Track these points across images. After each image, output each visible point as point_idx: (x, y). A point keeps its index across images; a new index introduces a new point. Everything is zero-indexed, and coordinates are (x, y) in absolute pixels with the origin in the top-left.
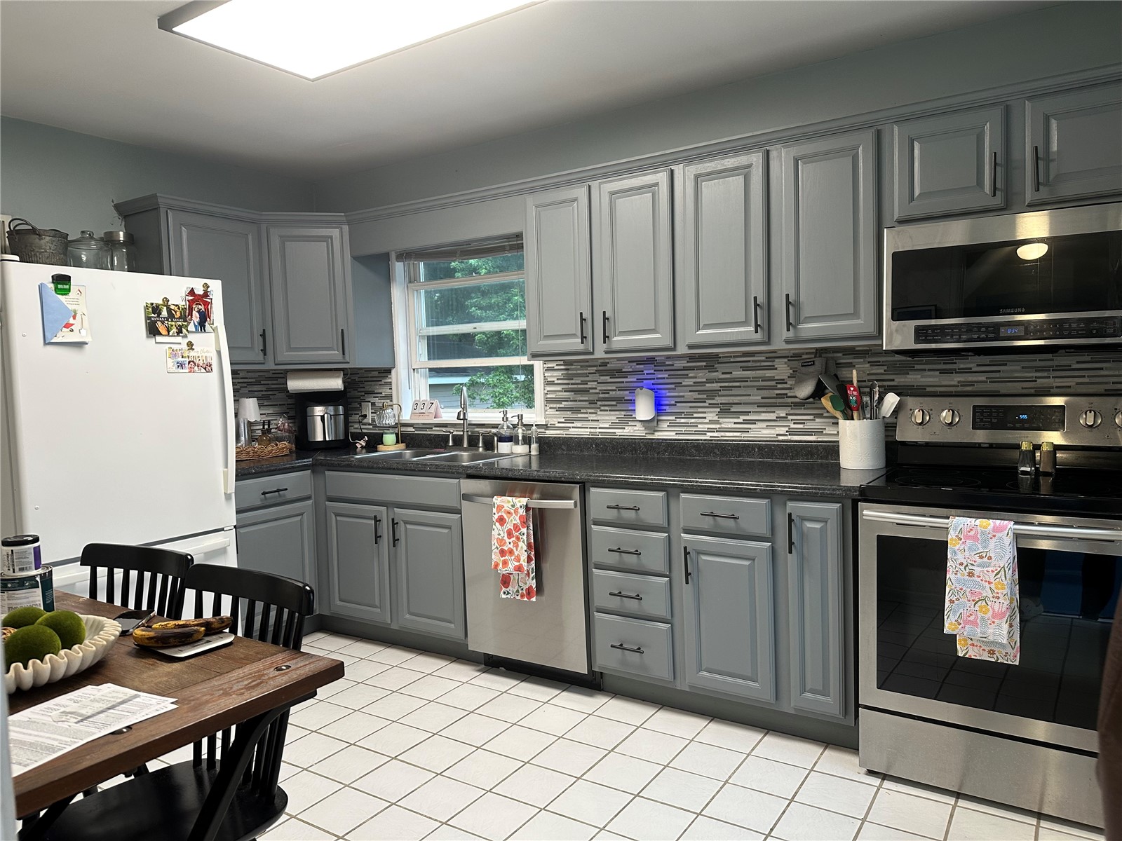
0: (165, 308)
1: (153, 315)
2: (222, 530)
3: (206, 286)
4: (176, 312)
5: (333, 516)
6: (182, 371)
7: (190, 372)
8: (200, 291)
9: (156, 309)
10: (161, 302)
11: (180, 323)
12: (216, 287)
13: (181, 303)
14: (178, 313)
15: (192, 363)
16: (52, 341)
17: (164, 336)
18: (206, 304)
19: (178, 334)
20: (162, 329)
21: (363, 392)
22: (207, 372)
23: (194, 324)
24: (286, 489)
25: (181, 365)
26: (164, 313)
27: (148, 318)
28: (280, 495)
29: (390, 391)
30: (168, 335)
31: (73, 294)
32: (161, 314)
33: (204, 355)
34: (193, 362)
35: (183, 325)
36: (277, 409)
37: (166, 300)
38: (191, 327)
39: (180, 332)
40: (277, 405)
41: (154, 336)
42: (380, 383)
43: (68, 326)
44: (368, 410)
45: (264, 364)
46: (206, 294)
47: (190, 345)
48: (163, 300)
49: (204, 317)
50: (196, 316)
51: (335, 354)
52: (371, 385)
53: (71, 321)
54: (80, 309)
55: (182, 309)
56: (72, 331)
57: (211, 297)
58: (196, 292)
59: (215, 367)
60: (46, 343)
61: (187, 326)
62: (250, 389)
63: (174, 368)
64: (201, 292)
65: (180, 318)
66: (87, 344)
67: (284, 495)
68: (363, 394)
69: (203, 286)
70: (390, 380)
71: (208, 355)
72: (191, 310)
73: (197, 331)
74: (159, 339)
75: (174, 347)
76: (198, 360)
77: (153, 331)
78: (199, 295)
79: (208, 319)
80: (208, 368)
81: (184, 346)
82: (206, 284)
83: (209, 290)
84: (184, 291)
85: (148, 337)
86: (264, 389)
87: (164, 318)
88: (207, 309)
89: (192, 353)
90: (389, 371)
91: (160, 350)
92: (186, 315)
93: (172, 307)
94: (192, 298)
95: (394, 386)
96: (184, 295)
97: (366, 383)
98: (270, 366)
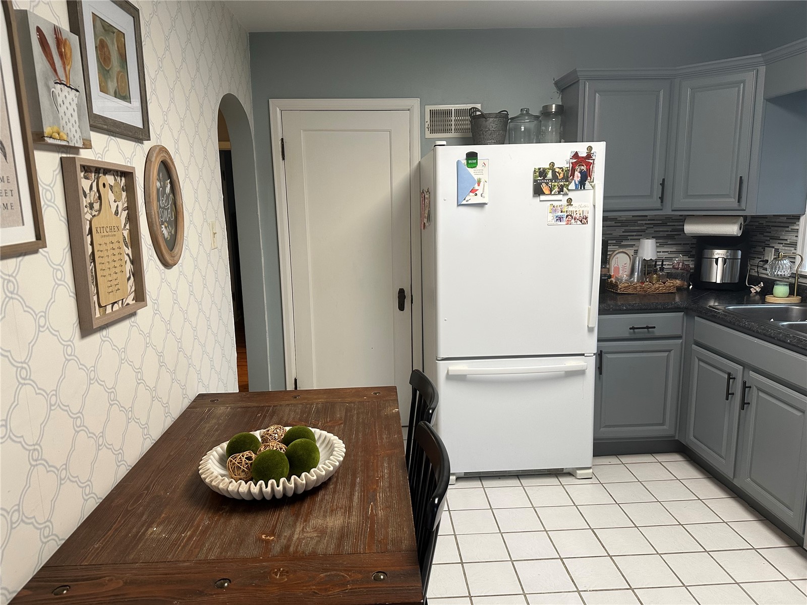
0: (551, 171)
1: (539, 178)
2: (583, 355)
3: (590, 148)
4: (559, 174)
5: (697, 360)
6: (560, 223)
7: (567, 224)
8: (583, 153)
9: (542, 173)
10: (548, 166)
11: (562, 183)
12: (599, 149)
13: (565, 165)
14: (562, 175)
15: (569, 217)
16: (462, 203)
17: (547, 195)
18: (589, 164)
19: (559, 193)
20: (546, 189)
21: (768, 236)
22: (583, 224)
23: (575, 183)
24: (654, 327)
25: (560, 219)
26: (550, 175)
27: (535, 181)
28: (648, 331)
29: (796, 238)
30: (551, 194)
31: (479, 166)
32: (546, 177)
33: (581, 209)
34: (571, 215)
35: (564, 185)
36: (680, 248)
37: (552, 164)
38: (572, 186)
39: (561, 190)
40: (681, 244)
41: (539, 195)
42: (787, 229)
43: (473, 191)
44: (770, 256)
45: (662, 210)
46: (589, 156)
47: (570, 201)
48: (550, 164)
49: (586, 177)
50: (578, 175)
51: (732, 202)
52: (777, 231)
53: (476, 187)
54: (484, 178)
55: (566, 171)
56: (476, 195)
57: (594, 158)
58: (580, 155)
59: (590, 220)
60: (459, 205)
61: (568, 185)
62: (656, 230)
63: (553, 221)
64: (584, 155)
65: (562, 179)
66: (486, 204)
67: (653, 332)
68: (769, 239)
69: (587, 149)
70: (797, 228)
71: (585, 209)
72: (573, 170)
73: (577, 189)
74: (543, 197)
75: (555, 203)
76: (575, 214)
77: (538, 191)
78: (583, 157)
79: (589, 178)
80: (583, 220)
81: (564, 202)
82: (590, 147)
83: (592, 152)
84: (569, 155)
85: (534, 196)
86: (670, 230)
87: (549, 180)
88: (588, 169)
89: (570, 208)
90: (797, 218)
91: (543, 207)
92: (568, 175)
93: (557, 170)
94: (575, 160)
95: (800, 234)
96: (569, 159)
97: (772, 228)
98: (667, 211)
